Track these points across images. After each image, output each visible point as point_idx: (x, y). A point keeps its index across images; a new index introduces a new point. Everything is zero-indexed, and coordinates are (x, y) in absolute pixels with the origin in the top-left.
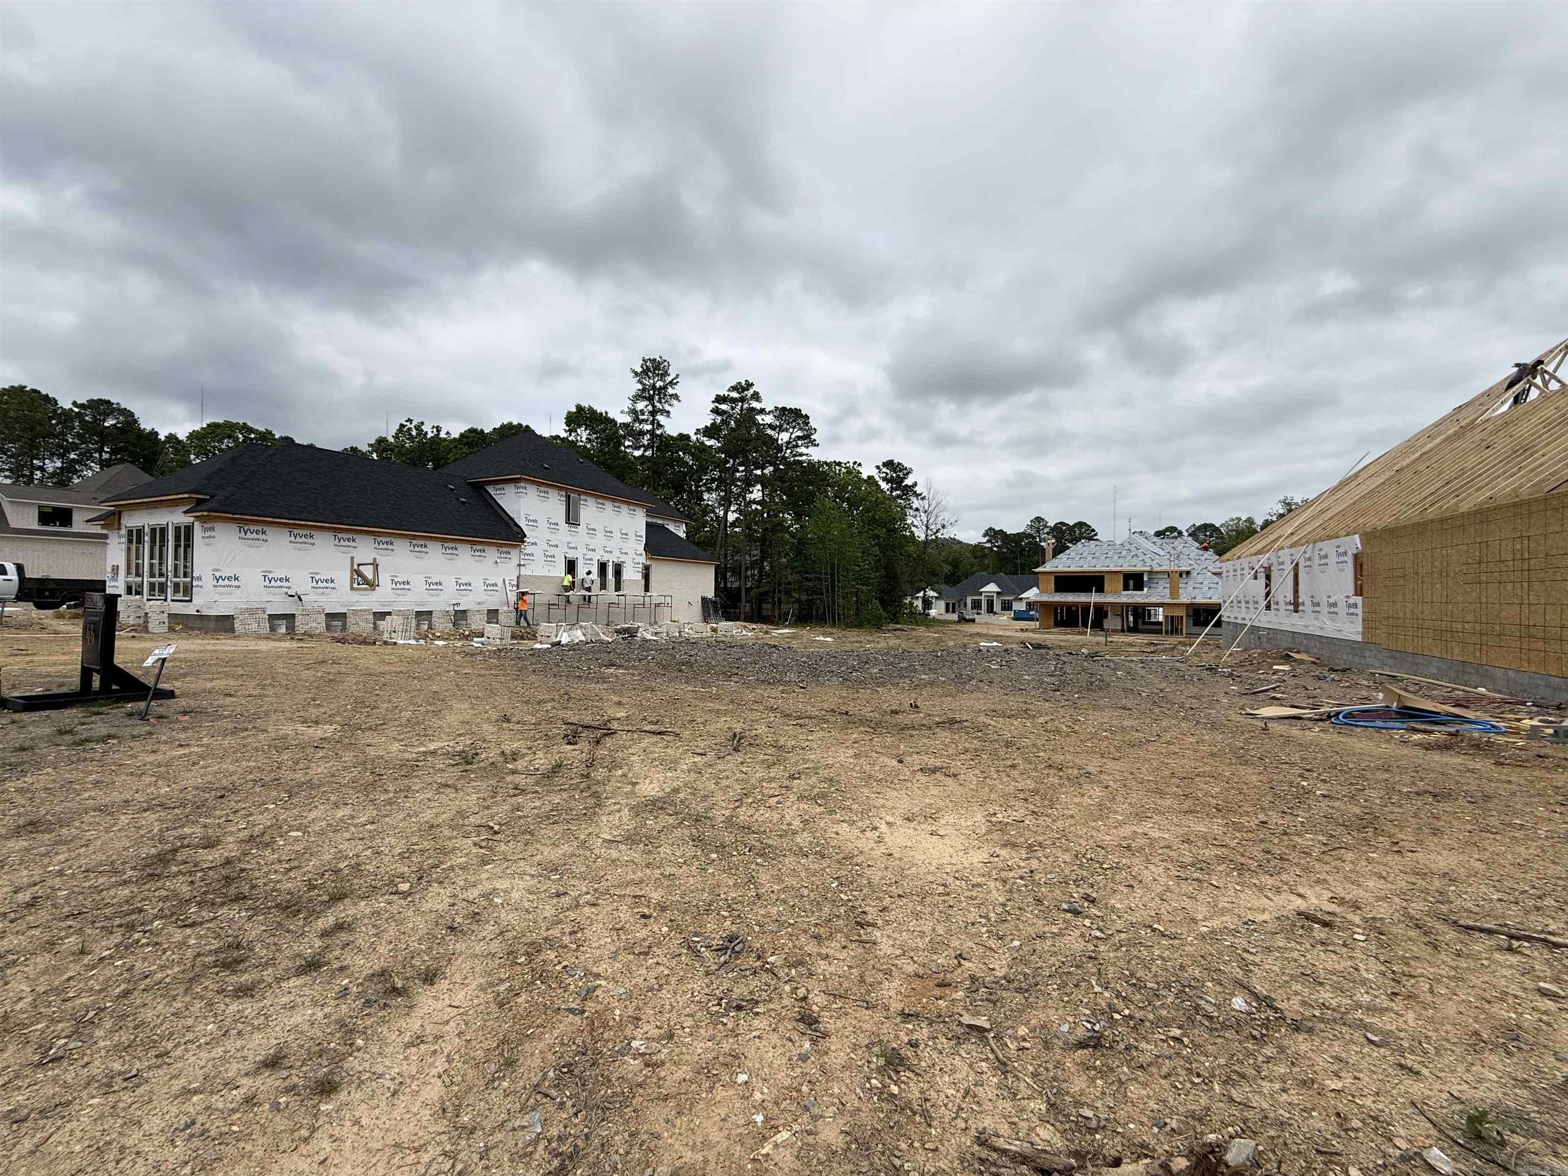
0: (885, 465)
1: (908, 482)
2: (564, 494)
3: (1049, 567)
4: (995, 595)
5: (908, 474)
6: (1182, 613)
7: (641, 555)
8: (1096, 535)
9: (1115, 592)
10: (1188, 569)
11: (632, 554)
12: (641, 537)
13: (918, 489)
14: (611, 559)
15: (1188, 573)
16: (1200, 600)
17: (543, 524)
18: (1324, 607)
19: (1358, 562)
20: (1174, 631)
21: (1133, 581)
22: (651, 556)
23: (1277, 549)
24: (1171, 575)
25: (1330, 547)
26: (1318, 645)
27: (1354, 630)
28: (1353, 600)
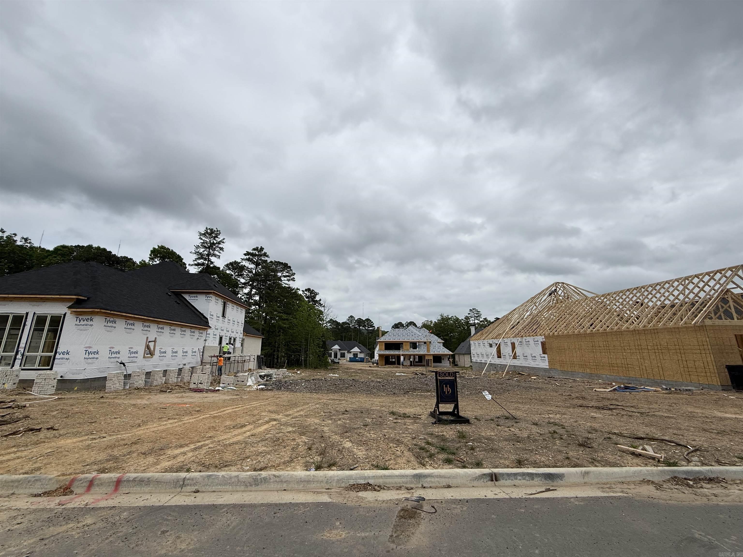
0: (306, 290)
1: (317, 298)
2: (223, 301)
3: (382, 339)
4: (338, 350)
5: (316, 295)
6: (432, 358)
7: (242, 333)
10: (430, 340)
11: (239, 333)
12: (242, 324)
13: (322, 302)
14: (233, 335)
15: (430, 342)
16: (436, 353)
17: (215, 316)
18: (529, 357)
19: (543, 344)
20: (428, 365)
21: (414, 345)
22: (246, 334)
23: (503, 338)
24: (425, 343)
25: (530, 339)
26: (528, 370)
27: (545, 365)
28: (543, 355)
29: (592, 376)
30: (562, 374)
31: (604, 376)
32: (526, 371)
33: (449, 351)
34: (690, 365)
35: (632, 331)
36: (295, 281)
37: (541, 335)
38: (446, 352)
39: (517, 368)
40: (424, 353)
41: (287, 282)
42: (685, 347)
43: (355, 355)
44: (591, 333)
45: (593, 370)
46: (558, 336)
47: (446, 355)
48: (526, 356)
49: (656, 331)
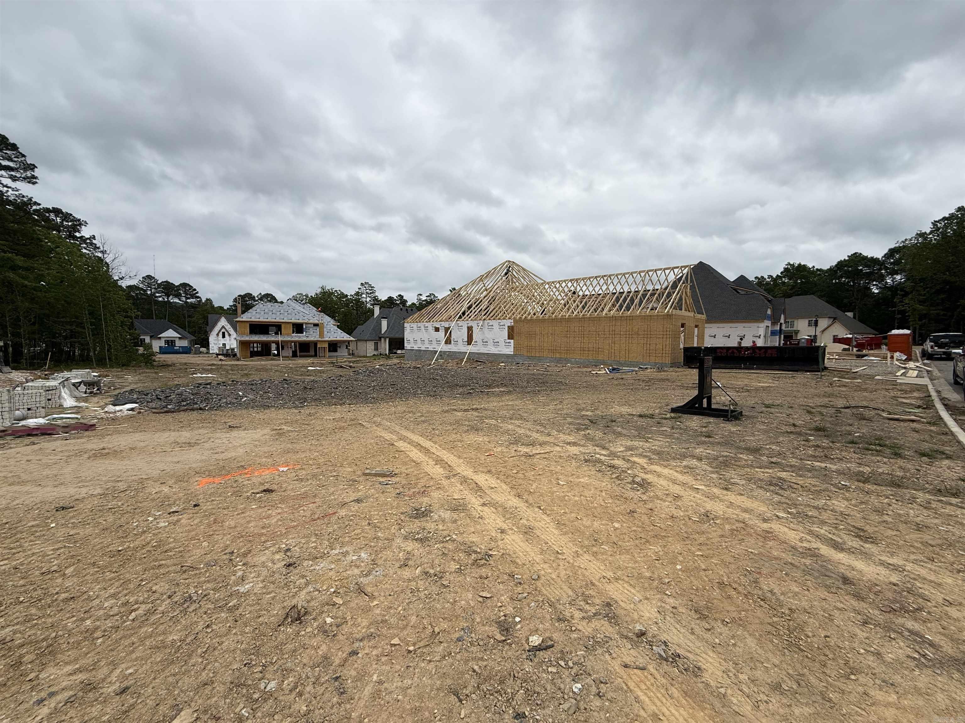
6: (326, 345)
8: (197, 293)
9: (288, 335)
10: (321, 322)
15: (323, 324)
16: (332, 339)
18: (491, 342)
19: (511, 328)
21: (299, 328)
23: (457, 321)
24: (316, 325)
26: (488, 356)
27: (510, 351)
28: (509, 341)
30: (528, 360)
32: (486, 358)
37: (510, 319)
38: (345, 337)
40: (316, 339)
43: (170, 342)
44: (569, 318)
47: (344, 342)
48: (487, 342)
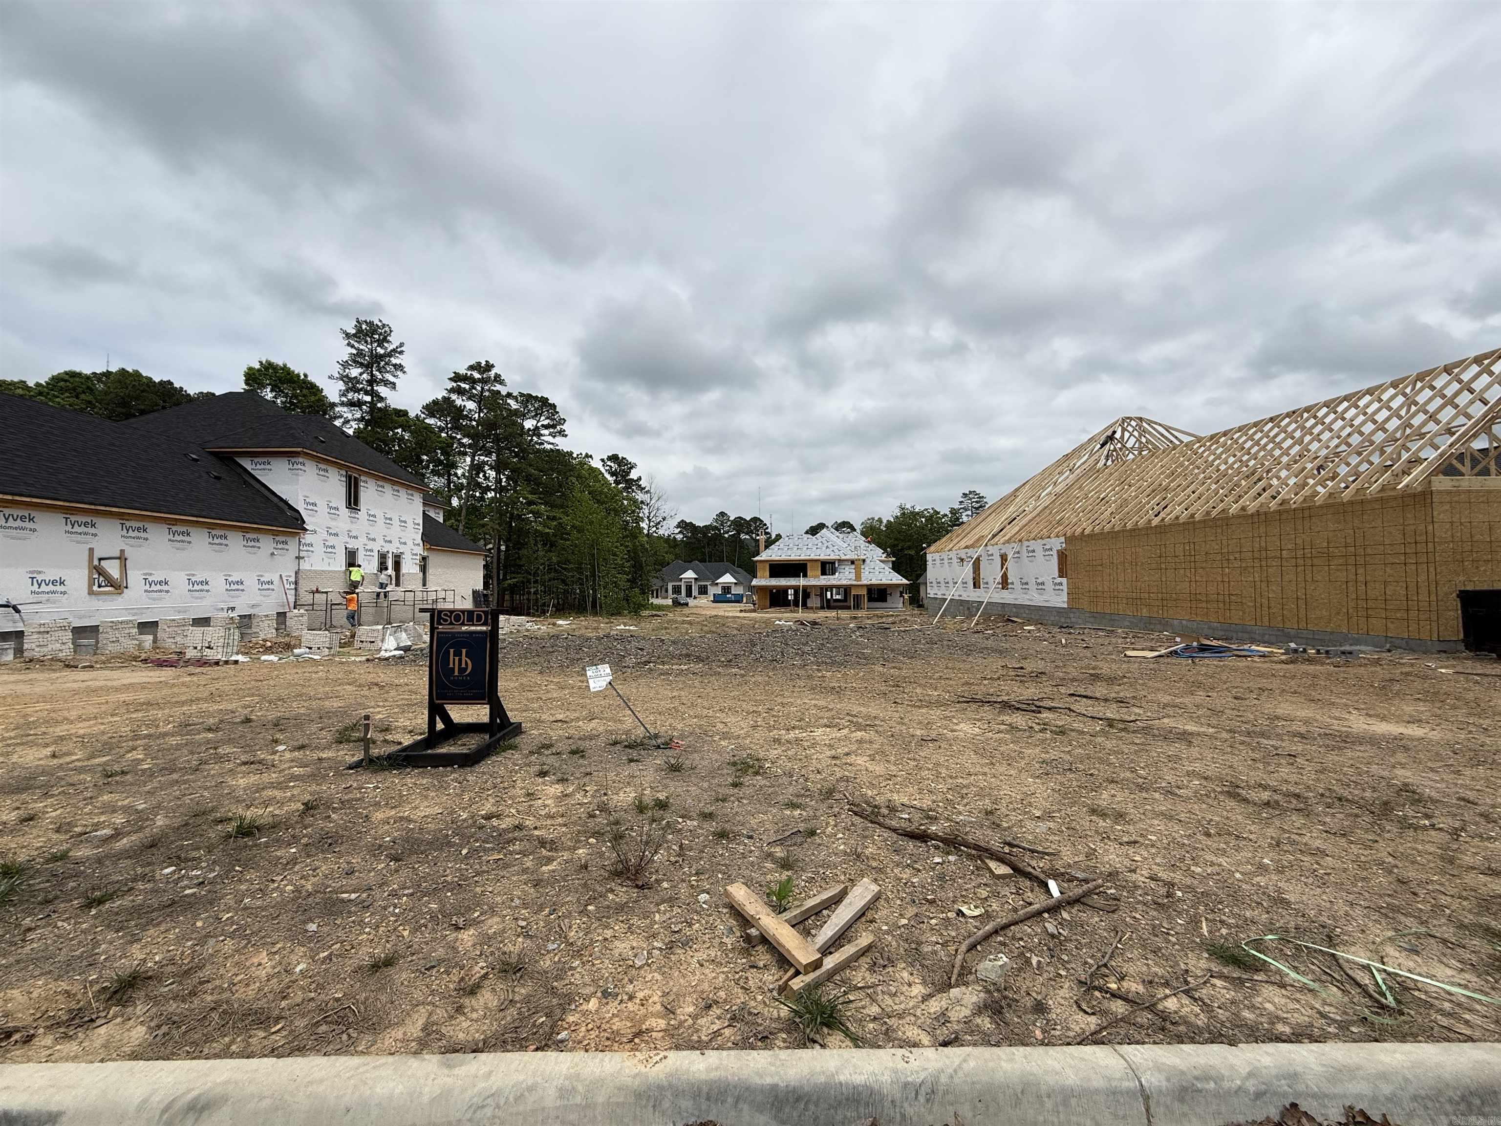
0: (610, 458)
1: (633, 475)
2: (345, 473)
3: (764, 556)
4: (693, 581)
5: (631, 468)
6: (864, 592)
7: (418, 545)
9: (815, 577)
10: (864, 557)
11: (410, 543)
12: (418, 524)
13: (642, 483)
14: (392, 549)
15: (864, 561)
16: (874, 582)
17: (322, 508)
18: (1032, 586)
19: (1062, 556)
20: (857, 606)
21: (828, 567)
22: (428, 546)
23: (986, 545)
24: (853, 562)
25: (1037, 545)
26: (1027, 612)
27: (1060, 600)
28: (1059, 580)
29: (1150, 623)
30: (1092, 620)
31: (1176, 622)
32: (1025, 615)
33: (901, 578)
34: (1372, 594)
35: (1252, 515)
36: (566, 436)
37: (1057, 536)
38: (897, 579)
39: (1006, 609)
40: (849, 583)
41: (550, 439)
42: (1369, 551)
43: (726, 589)
44: (1160, 527)
45: (1155, 609)
46: (1092, 536)
47: (897, 586)
48: (1027, 584)
49: (1307, 513)
